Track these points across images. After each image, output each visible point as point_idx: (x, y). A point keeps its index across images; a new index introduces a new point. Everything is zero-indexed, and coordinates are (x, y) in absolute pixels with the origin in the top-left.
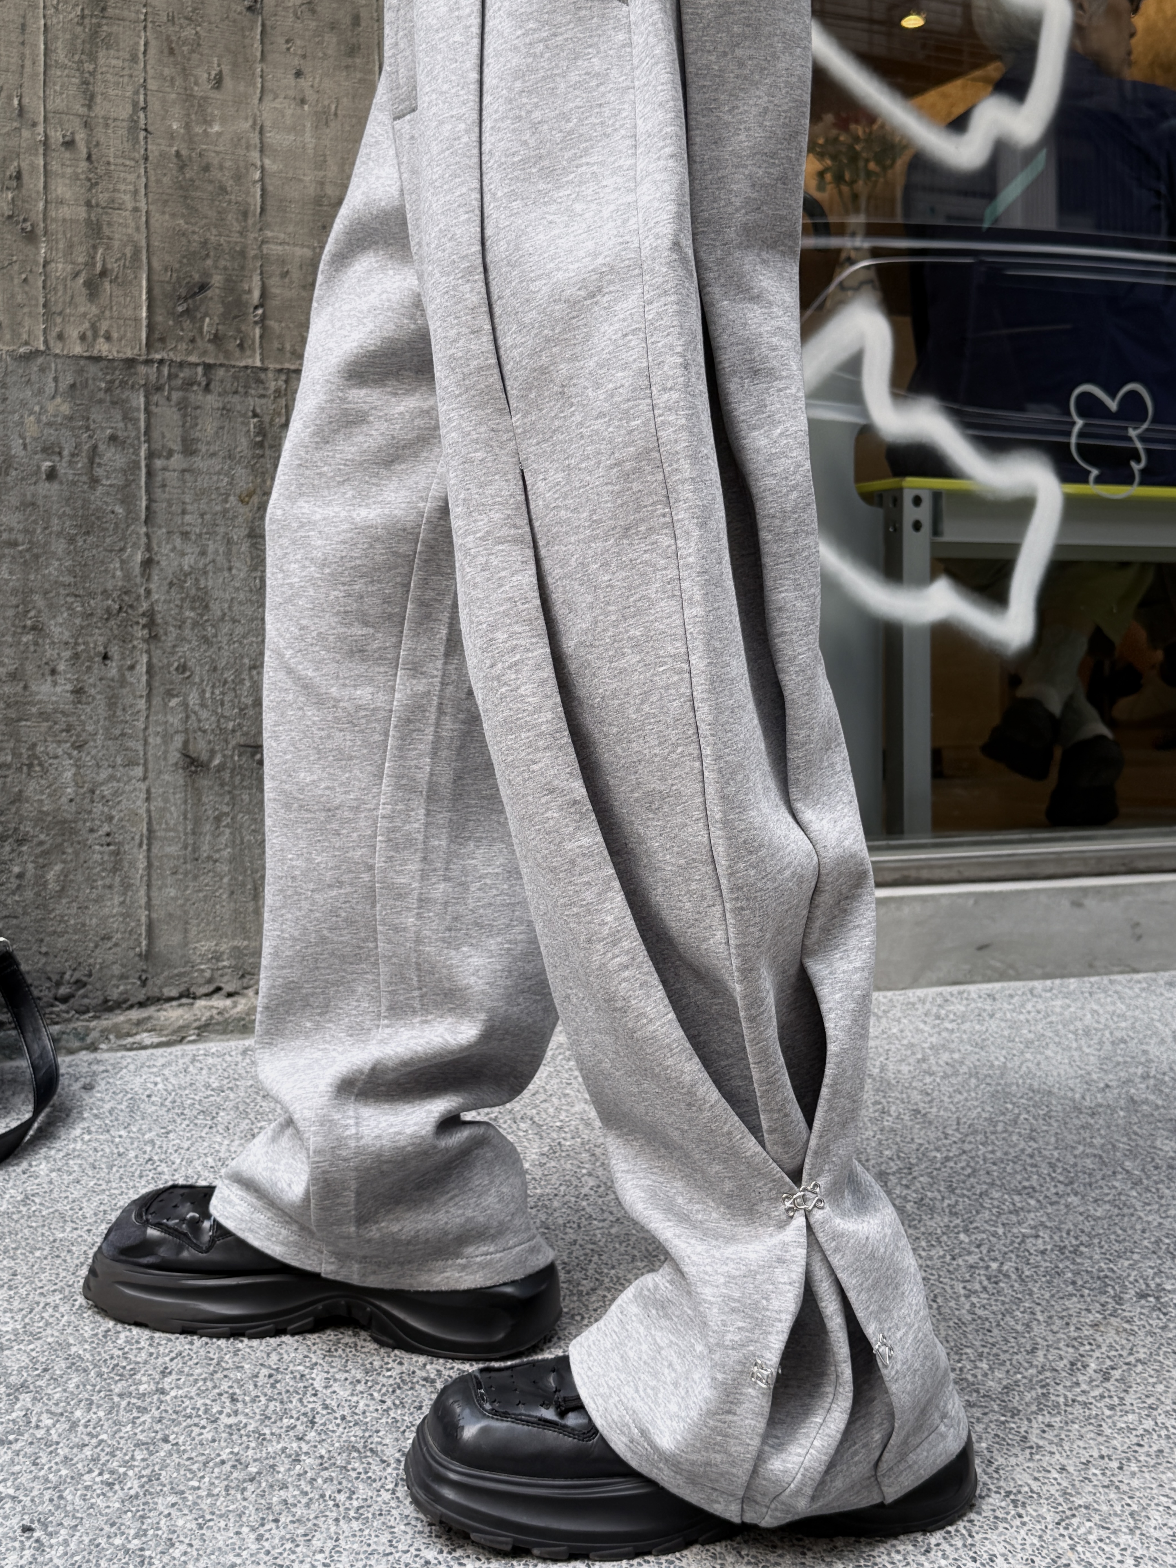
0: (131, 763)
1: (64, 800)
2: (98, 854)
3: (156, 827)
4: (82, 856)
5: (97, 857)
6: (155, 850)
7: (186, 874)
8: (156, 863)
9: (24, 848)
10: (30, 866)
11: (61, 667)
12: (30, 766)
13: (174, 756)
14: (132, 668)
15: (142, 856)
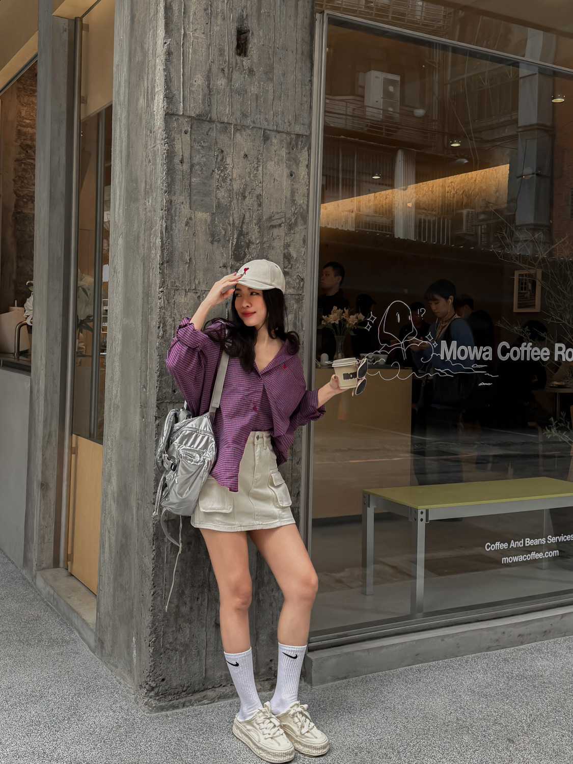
0: (202, 627)
1: (187, 639)
2: (194, 652)
3: (208, 643)
4: (191, 653)
5: (194, 653)
6: (207, 650)
7: (215, 655)
8: (208, 653)
9: (177, 652)
10: (178, 657)
11: (188, 603)
12: (179, 631)
13: (213, 623)
14: (204, 600)
15: (204, 651)
